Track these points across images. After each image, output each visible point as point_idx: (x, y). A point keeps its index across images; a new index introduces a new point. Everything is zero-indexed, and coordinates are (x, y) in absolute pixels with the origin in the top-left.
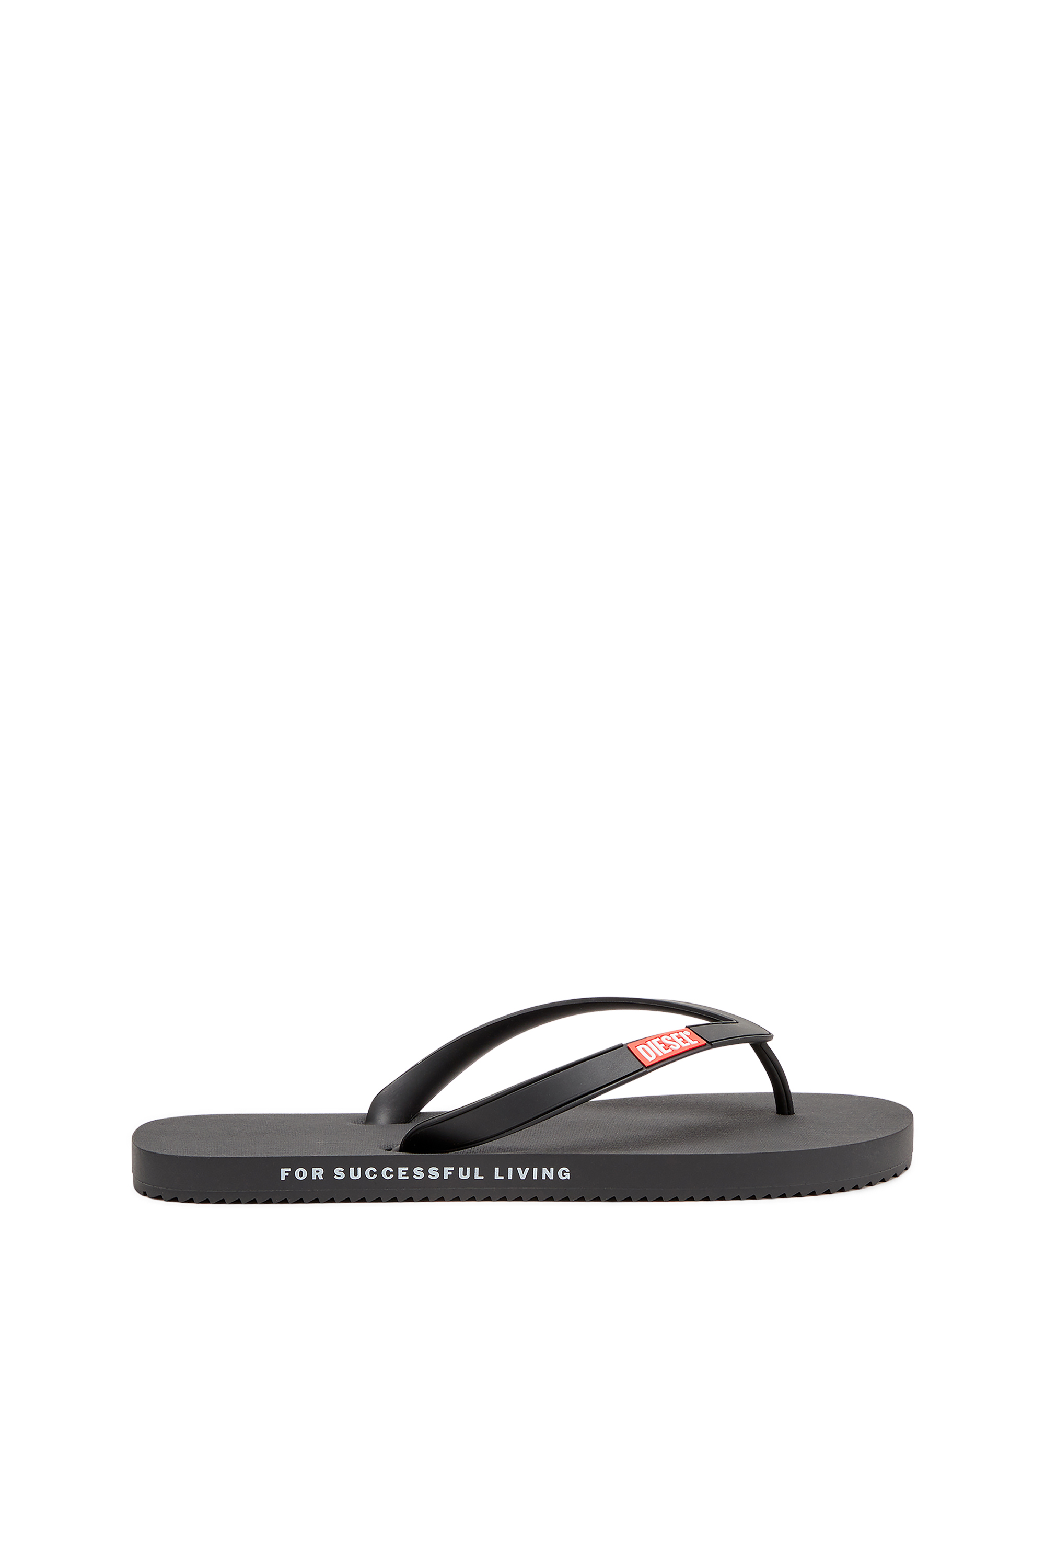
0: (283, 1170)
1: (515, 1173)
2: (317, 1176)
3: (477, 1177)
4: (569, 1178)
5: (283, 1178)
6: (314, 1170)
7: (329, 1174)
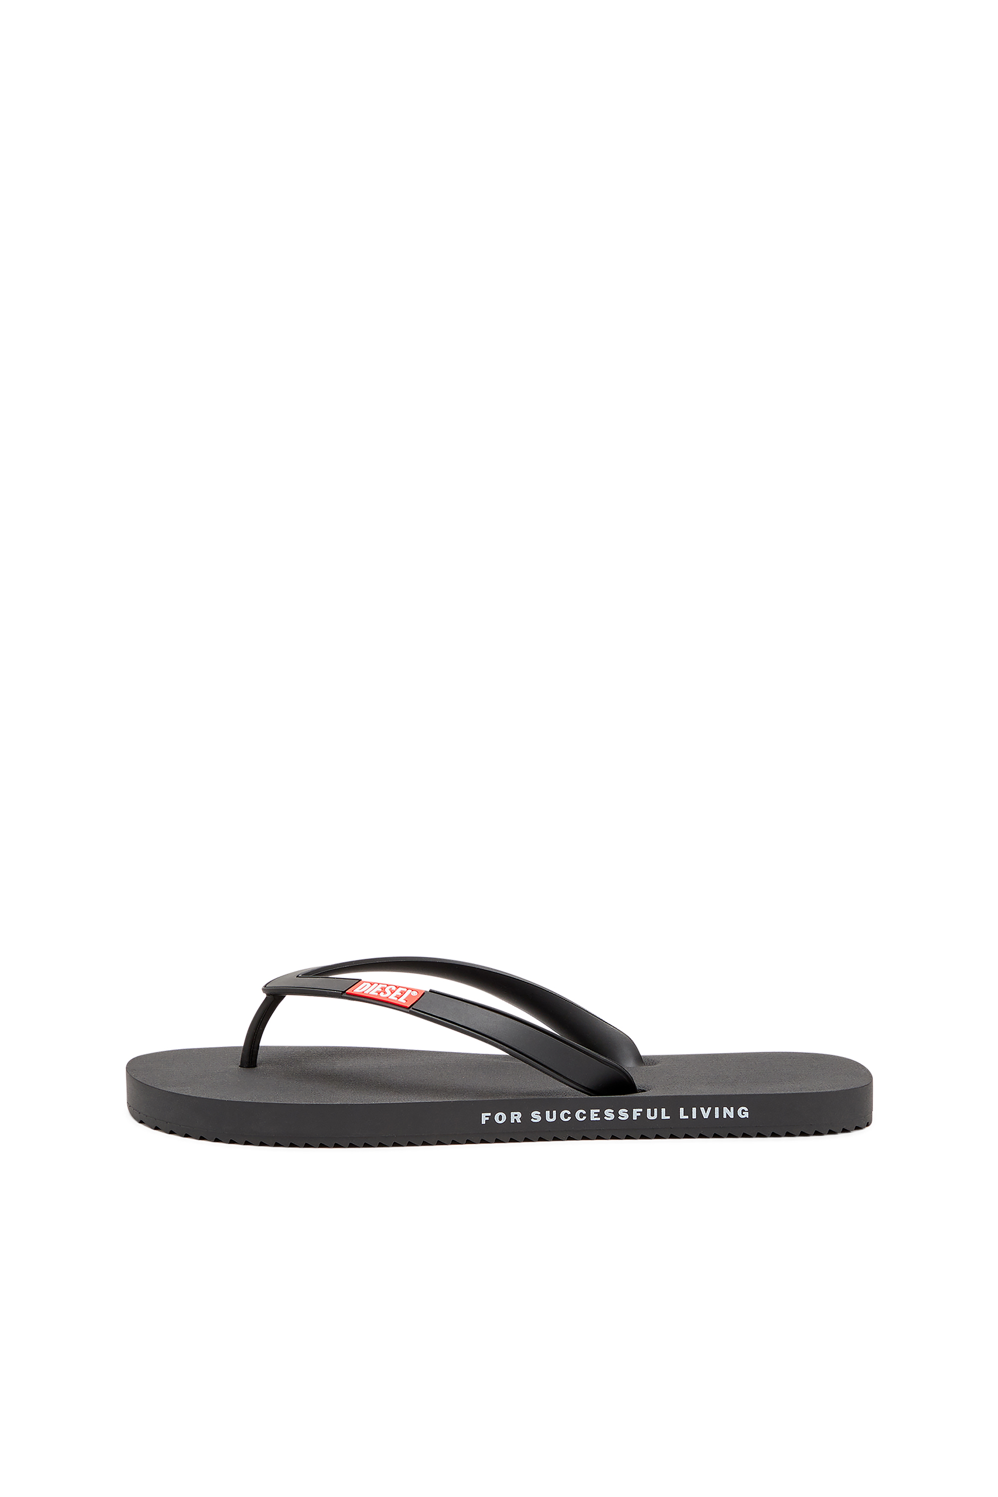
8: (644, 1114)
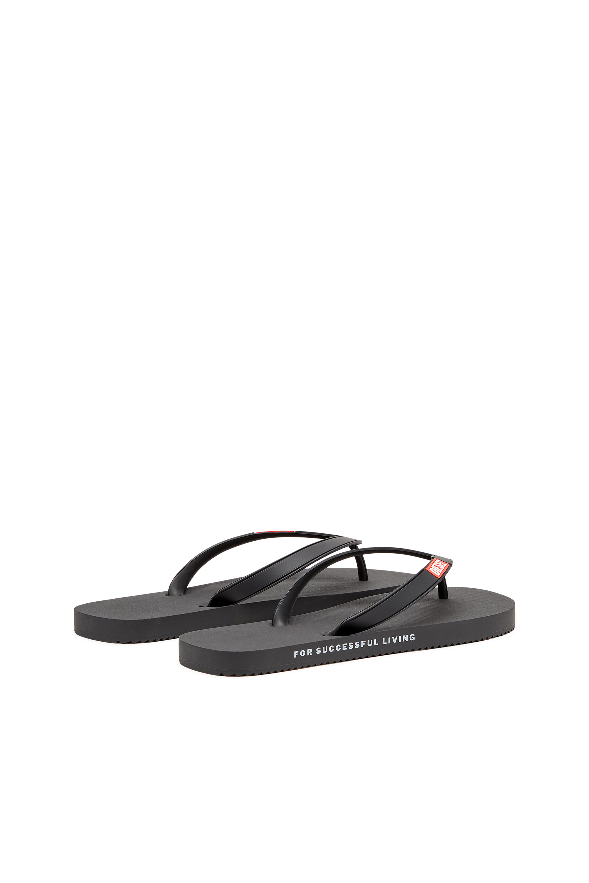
0: (295, 652)
1: (392, 640)
2: (309, 653)
3: (375, 644)
4: (414, 640)
5: (295, 657)
6: (308, 650)
7: (314, 651)
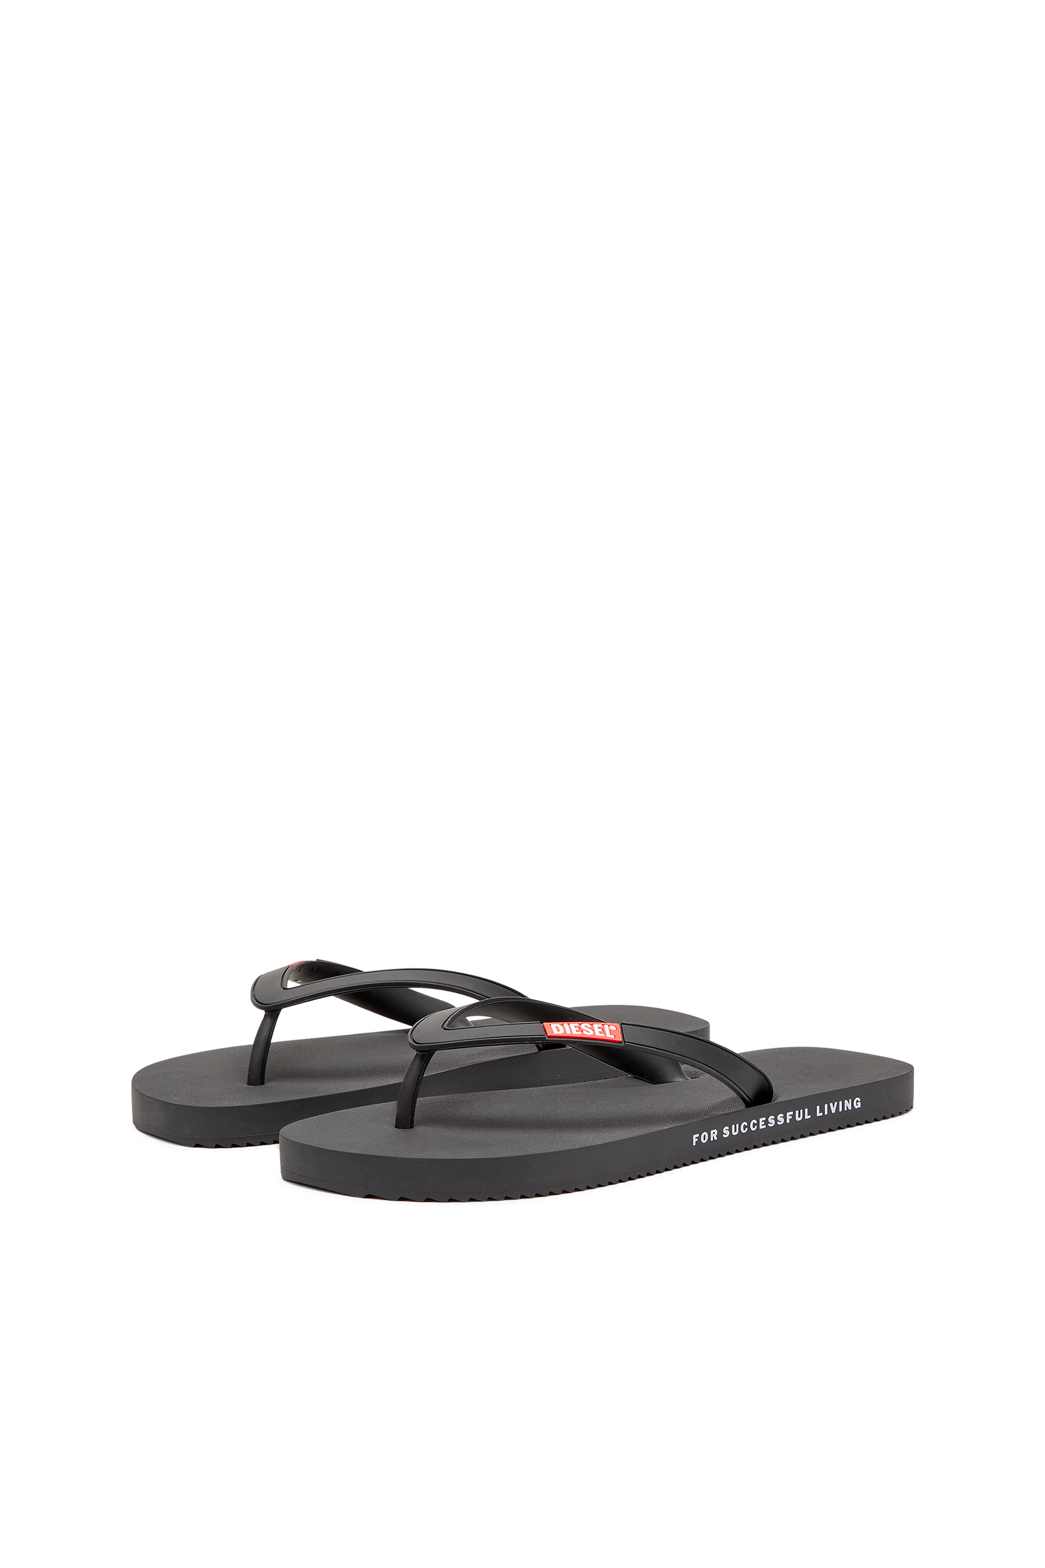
8: (794, 1116)
